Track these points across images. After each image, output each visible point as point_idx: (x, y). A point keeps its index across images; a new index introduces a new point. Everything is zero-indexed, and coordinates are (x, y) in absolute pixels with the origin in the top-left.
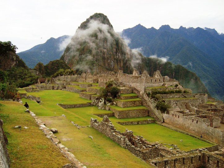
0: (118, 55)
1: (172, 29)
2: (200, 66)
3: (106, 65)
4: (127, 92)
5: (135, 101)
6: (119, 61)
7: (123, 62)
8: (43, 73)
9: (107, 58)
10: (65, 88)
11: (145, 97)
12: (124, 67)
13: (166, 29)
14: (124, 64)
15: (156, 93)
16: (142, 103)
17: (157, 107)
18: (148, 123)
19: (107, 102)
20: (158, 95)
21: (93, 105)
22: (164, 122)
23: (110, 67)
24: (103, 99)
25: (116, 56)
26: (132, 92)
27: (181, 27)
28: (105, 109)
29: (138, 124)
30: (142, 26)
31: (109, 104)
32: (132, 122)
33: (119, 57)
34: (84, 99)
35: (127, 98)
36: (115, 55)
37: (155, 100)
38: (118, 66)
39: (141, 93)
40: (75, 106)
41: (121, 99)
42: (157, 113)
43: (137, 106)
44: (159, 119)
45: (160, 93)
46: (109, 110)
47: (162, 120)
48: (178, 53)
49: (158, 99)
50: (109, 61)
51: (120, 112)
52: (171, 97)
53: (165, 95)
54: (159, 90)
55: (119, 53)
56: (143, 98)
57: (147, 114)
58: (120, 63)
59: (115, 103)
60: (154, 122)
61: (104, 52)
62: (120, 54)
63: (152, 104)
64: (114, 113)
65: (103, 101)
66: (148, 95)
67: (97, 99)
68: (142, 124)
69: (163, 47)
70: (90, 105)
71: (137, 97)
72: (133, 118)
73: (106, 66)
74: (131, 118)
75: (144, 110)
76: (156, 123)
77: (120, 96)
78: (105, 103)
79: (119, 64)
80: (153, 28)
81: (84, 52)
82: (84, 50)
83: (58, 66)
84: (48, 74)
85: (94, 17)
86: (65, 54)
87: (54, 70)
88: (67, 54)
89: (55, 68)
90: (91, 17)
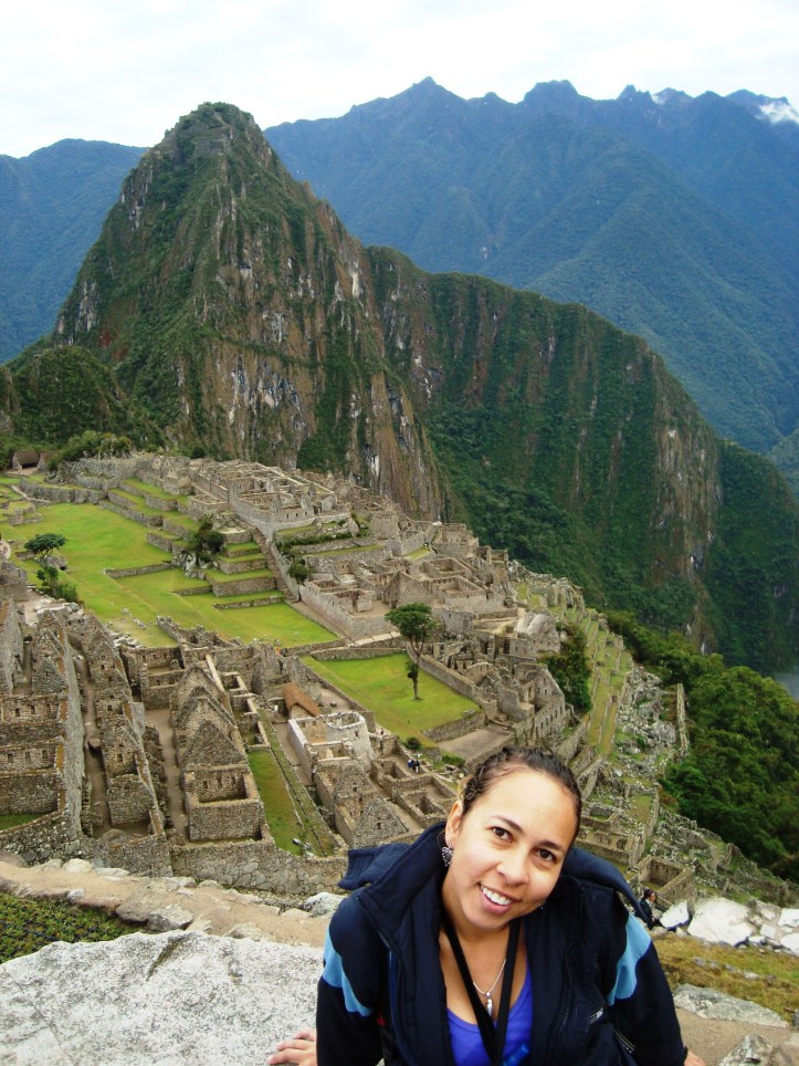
0: (305, 286)
1: (586, 102)
2: (701, 283)
3: (254, 333)
4: (239, 539)
5: (252, 562)
6: (305, 312)
7: (326, 312)
8: (12, 408)
9: (258, 303)
10: (107, 498)
11: (274, 549)
12: (329, 335)
13: (554, 99)
14: (328, 323)
15: (293, 544)
16: (266, 564)
17: (291, 572)
18: (271, 604)
19: (201, 563)
20: (295, 548)
21: (176, 567)
22: (300, 600)
23: (268, 339)
24: (194, 554)
25: (296, 288)
26: (252, 540)
27: (630, 90)
28: (197, 578)
29: (252, 605)
30: (440, 91)
31: (205, 566)
32: (240, 604)
33: (306, 292)
34: (156, 548)
35: (238, 554)
36: (291, 288)
37: (289, 558)
38: (303, 329)
39: (267, 541)
40: (137, 572)
41: (227, 556)
42: (291, 582)
43: (256, 570)
44: (291, 595)
45: (300, 543)
46: (205, 579)
47: (298, 597)
48: (606, 220)
49: (293, 557)
50: (264, 316)
51: (222, 585)
52: (324, 548)
53: (311, 546)
54: (301, 536)
55: (305, 278)
56: (270, 552)
57: (272, 586)
58: (313, 316)
59: (216, 564)
60: (282, 601)
61: (241, 278)
62: (309, 281)
63: (283, 566)
64: (211, 586)
65: (195, 559)
66: (279, 546)
67: (183, 552)
68: (259, 606)
69: (537, 194)
70: (170, 566)
71: (260, 551)
72: (247, 594)
73: (252, 339)
74: (241, 595)
75: (266, 578)
76: (286, 604)
77: (225, 550)
78: (197, 563)
79: (307, 321)
80: (491, 97)
81: (161, 283)
82: (158, 275)
83: (65, 373)
84: (32, 407)
85: (198, 121)
86: (82, 288)
87: (50, 390)
88: (89, 289)
89: (55, 382)
90: (186, 123)
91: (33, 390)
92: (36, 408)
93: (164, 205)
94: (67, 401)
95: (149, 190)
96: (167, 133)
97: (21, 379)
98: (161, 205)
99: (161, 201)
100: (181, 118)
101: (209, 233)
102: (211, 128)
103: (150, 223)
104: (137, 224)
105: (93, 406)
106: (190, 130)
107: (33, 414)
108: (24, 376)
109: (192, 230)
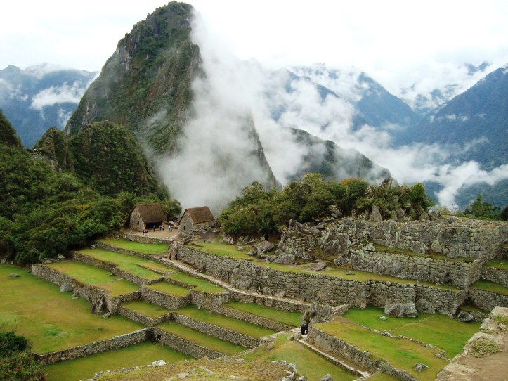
81: (147, 104)
82: (144, 99)
83: (112, 144)
84: (84, 170)
85: (169, 10)
86: (85, 106)
87: (101, 156)
88: (90, 107)
89: (104, 150)
90: (161, 12)
91: (84, 155)
92: (88, 171)
93: (147, 57)
94: (115, 168)
95: (137, 47)
96: (149, 16)
97: (75, 144)
98: (145, 57)
99: (145, 53)
100: (157, 9)
101: (186, 72)
102: (178, 14)
103: (137, 67)
104: (127, 68)
105: (136, 175)
106: (164, 15)
107: (86, 176)
108: (77, 141)
109: (173, 69)
